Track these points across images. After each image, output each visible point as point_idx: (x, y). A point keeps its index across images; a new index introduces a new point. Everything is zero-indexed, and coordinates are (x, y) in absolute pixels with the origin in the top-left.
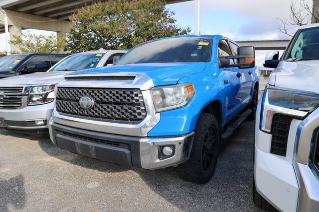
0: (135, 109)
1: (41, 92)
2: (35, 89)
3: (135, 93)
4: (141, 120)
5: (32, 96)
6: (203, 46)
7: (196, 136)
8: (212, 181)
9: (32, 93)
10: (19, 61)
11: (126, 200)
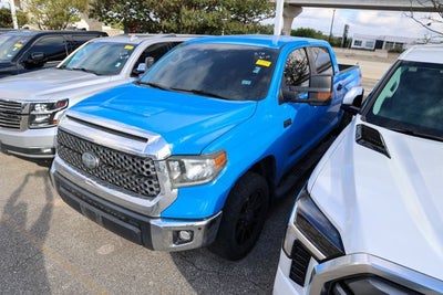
0: (146, 183)
1: (46, 111)
2: (38, 108)
3: (146, 163)
4: (154, 196)
5: (34, 116)
6: (263, 67)
7: (223, 216)
8: (251, 256)
9: (33, 113)
10: (20, 46)
11: (140, 277)
